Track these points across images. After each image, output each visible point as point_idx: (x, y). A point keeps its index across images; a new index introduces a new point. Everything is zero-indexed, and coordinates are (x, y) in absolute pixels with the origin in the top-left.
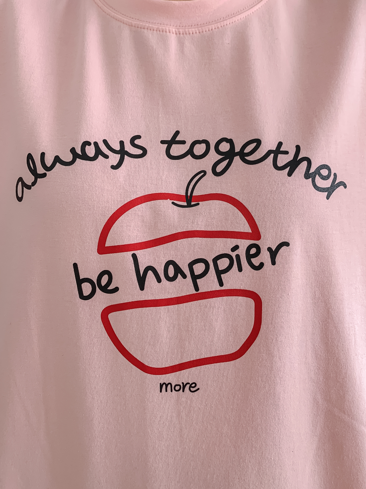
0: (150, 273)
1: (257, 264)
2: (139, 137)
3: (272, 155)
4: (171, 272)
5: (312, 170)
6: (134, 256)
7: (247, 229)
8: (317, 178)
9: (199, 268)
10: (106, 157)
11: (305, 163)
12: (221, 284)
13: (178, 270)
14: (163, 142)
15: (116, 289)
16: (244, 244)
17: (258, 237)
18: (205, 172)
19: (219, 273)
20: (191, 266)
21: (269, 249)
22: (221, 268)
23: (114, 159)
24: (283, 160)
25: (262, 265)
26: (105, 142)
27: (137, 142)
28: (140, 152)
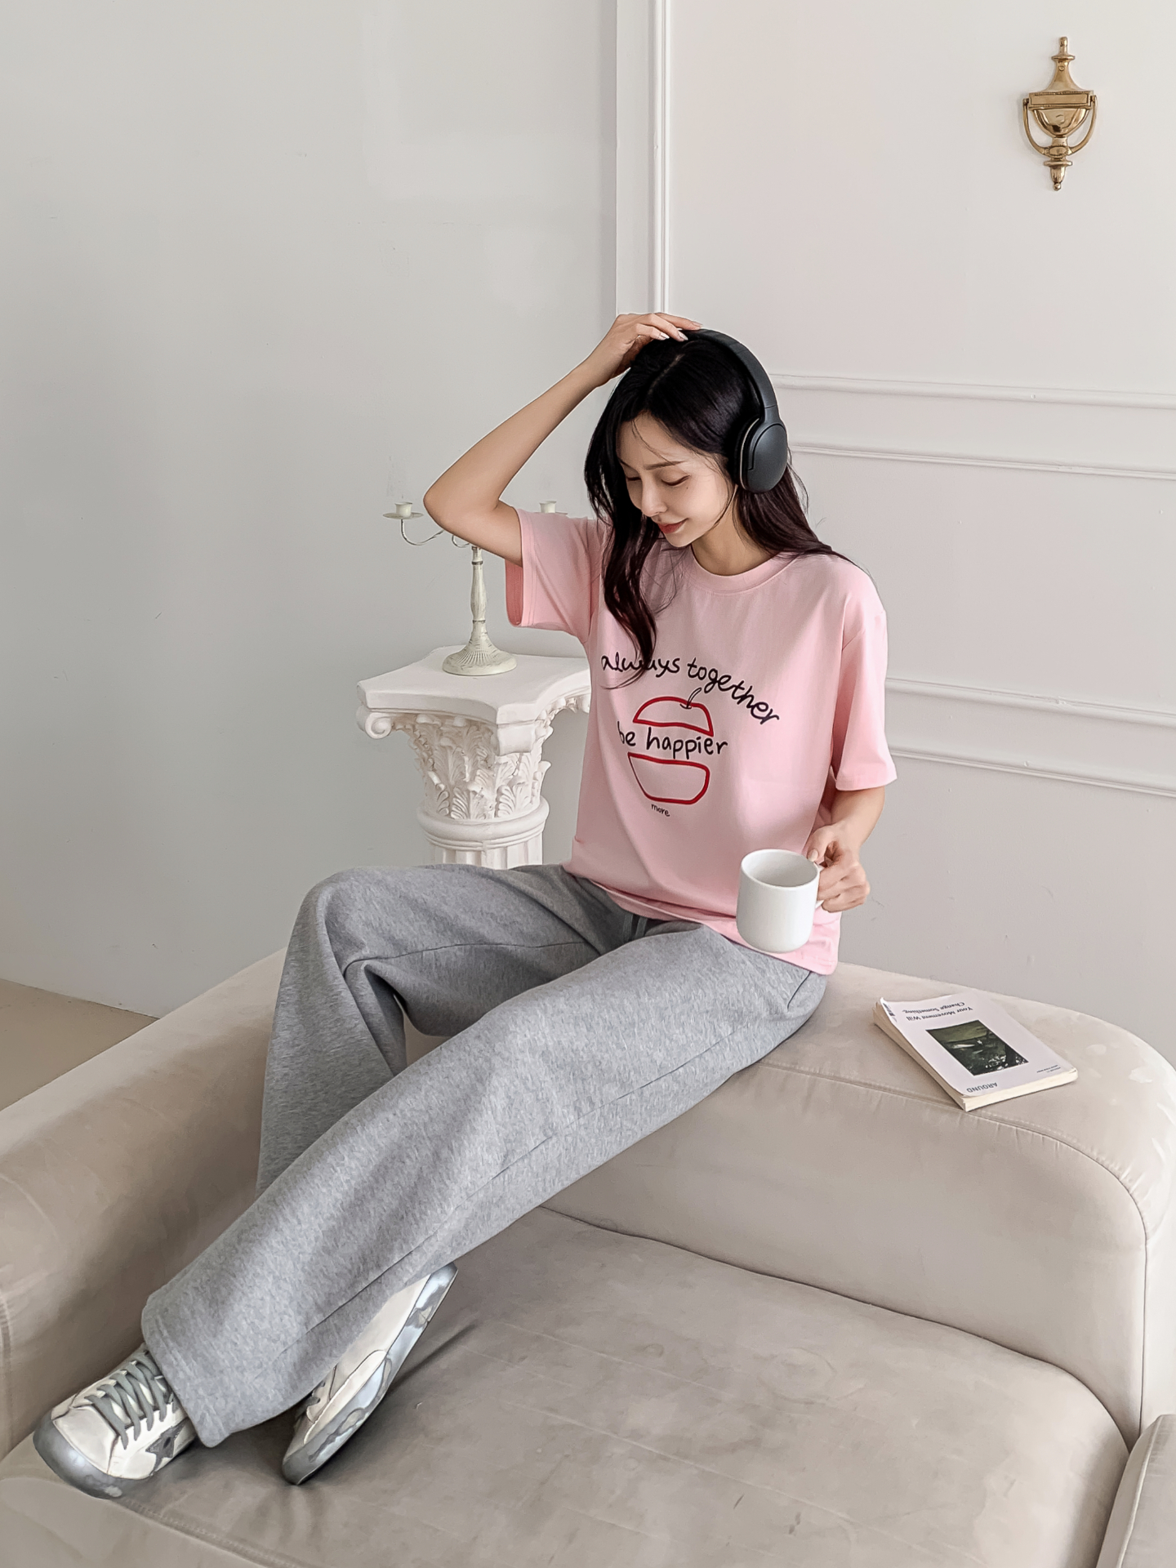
0: (655, 741)
1: (710, 751)
2: (678, 659)
3: (734, 688)
4: (665, 745)
5: (753, 704)
6: (650, 729)
7: (708, 729)
8: (756, 709)
9: (678, 745)
10: (656, 669)
11: (750, 698)
12: (688, 758)
13: (669, 744)
14: (689, 665)
15: (634, 745)
16: (705, 737)
17: (712, 735)
18: (701, 689)
19: (688, 751)
20: (675, 742)
21: (717, 744)
22: (689, 748)
23: (660, 670)
24: (739, 693)
25: (712, 752)
26: (659, 661)
27: (676, 663)
28: (676, 669)
